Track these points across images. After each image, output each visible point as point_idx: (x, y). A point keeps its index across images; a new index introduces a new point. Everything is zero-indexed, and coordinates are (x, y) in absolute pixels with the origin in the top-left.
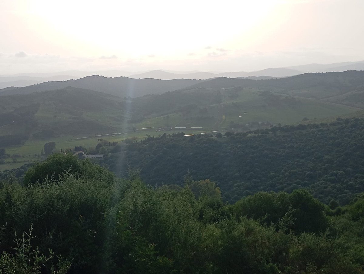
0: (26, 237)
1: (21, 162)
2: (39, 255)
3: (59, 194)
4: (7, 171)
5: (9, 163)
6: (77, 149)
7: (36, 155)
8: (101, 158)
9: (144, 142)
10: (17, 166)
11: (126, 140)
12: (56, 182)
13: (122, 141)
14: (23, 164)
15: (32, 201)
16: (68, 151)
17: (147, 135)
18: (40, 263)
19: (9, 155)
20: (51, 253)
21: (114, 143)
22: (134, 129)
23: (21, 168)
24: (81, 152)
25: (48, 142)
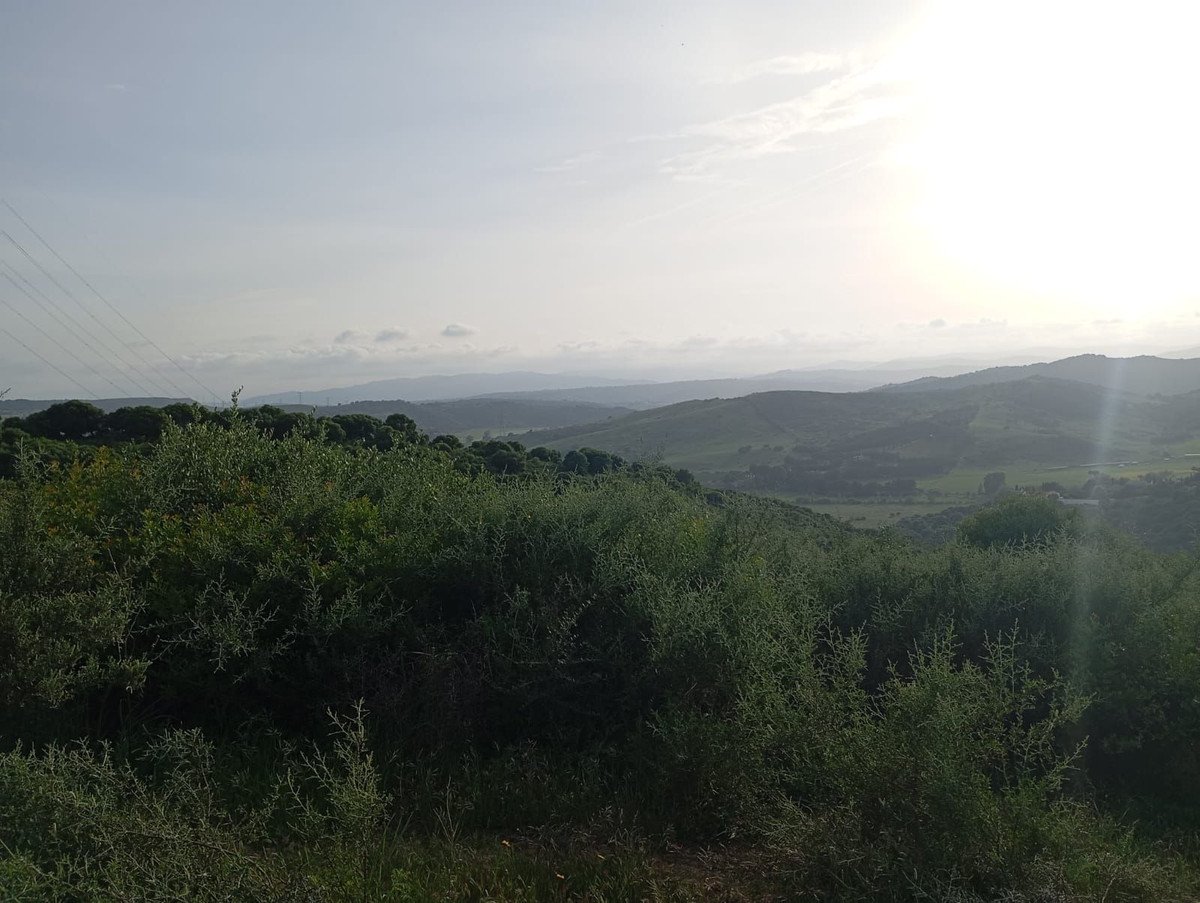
0: (1006, 641)
1: (941, 503)
2: (1031, 677)
3: (1048, 570)
4: (917, 516)
5: (922, 503)
6: (1048, 487)
7: (968, 494)
8: (1094, 506)
9: (1188, 482)
10: (936, 510)
11: (1148, 475)
12: (1041, 548)
13: (1140, 477)
14: (946, 507)
15: (1000, 578)
16: (1030, 489)
17: (1194, 469)
18: (1033, 691)
19: (921, 491)
20: (1057, 677)
21: (1122, 479)
22: (1166, 455)
23: (944, 513)
24: (1054, 492)
25: (991, 472)
